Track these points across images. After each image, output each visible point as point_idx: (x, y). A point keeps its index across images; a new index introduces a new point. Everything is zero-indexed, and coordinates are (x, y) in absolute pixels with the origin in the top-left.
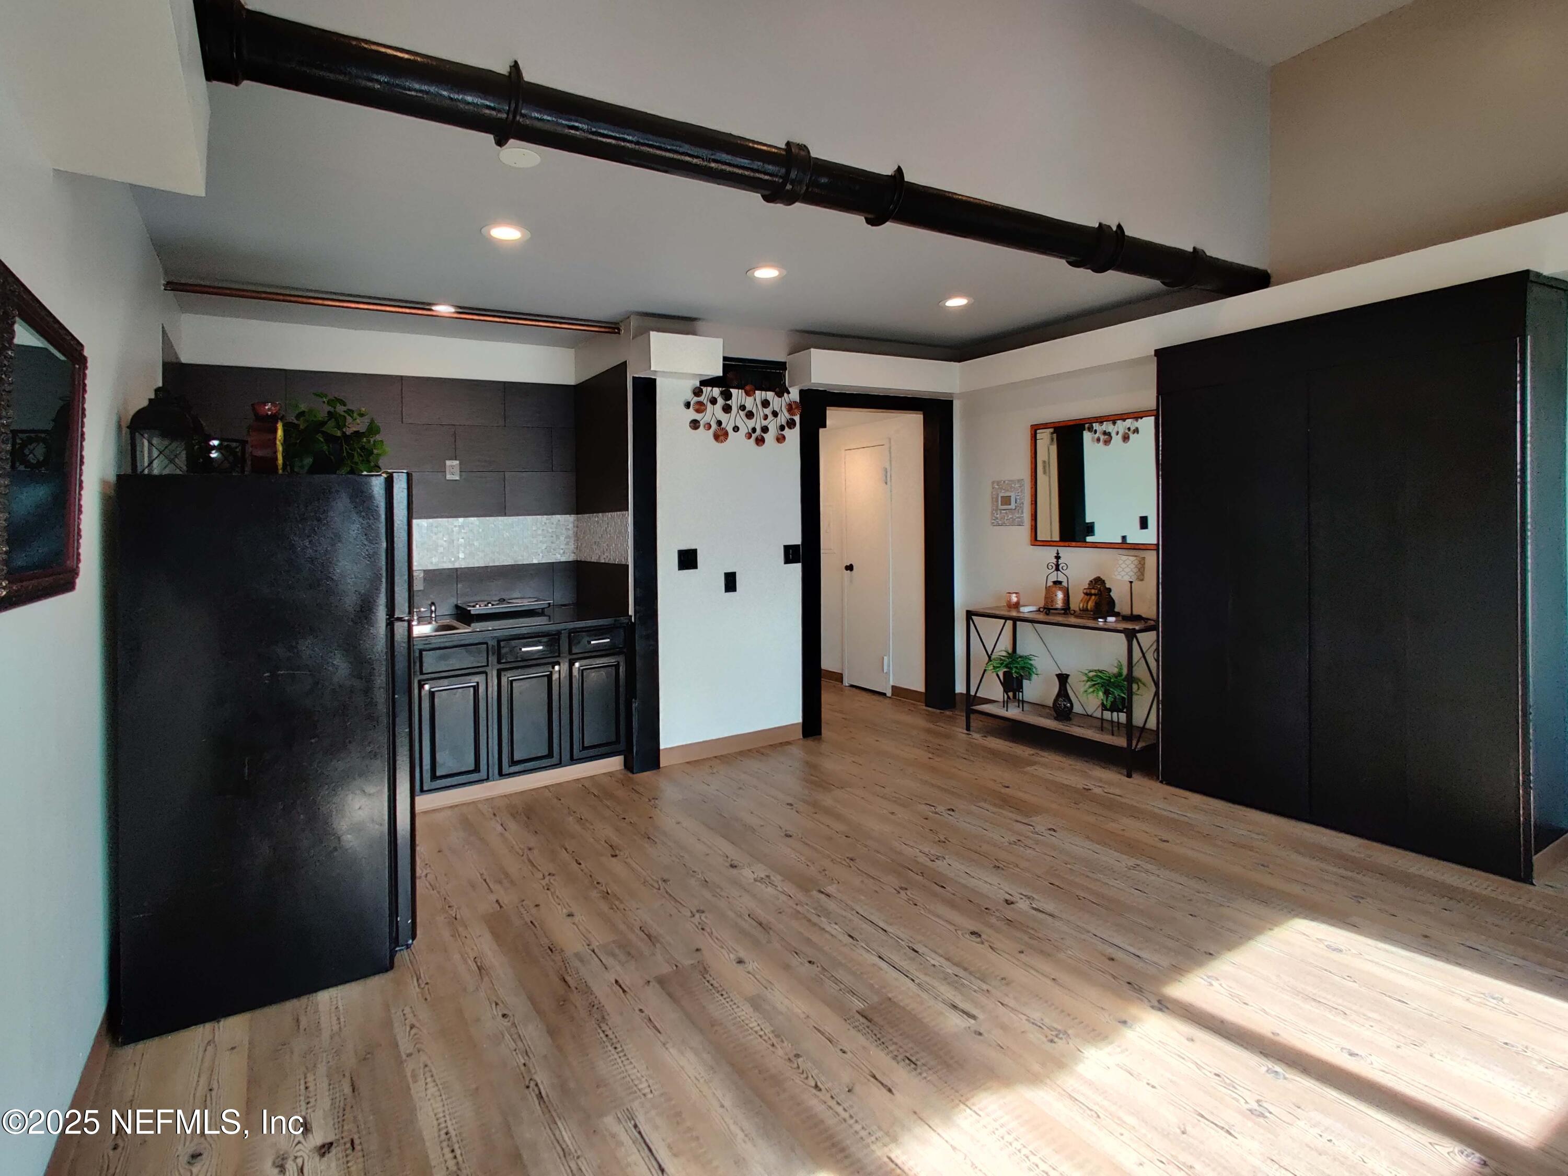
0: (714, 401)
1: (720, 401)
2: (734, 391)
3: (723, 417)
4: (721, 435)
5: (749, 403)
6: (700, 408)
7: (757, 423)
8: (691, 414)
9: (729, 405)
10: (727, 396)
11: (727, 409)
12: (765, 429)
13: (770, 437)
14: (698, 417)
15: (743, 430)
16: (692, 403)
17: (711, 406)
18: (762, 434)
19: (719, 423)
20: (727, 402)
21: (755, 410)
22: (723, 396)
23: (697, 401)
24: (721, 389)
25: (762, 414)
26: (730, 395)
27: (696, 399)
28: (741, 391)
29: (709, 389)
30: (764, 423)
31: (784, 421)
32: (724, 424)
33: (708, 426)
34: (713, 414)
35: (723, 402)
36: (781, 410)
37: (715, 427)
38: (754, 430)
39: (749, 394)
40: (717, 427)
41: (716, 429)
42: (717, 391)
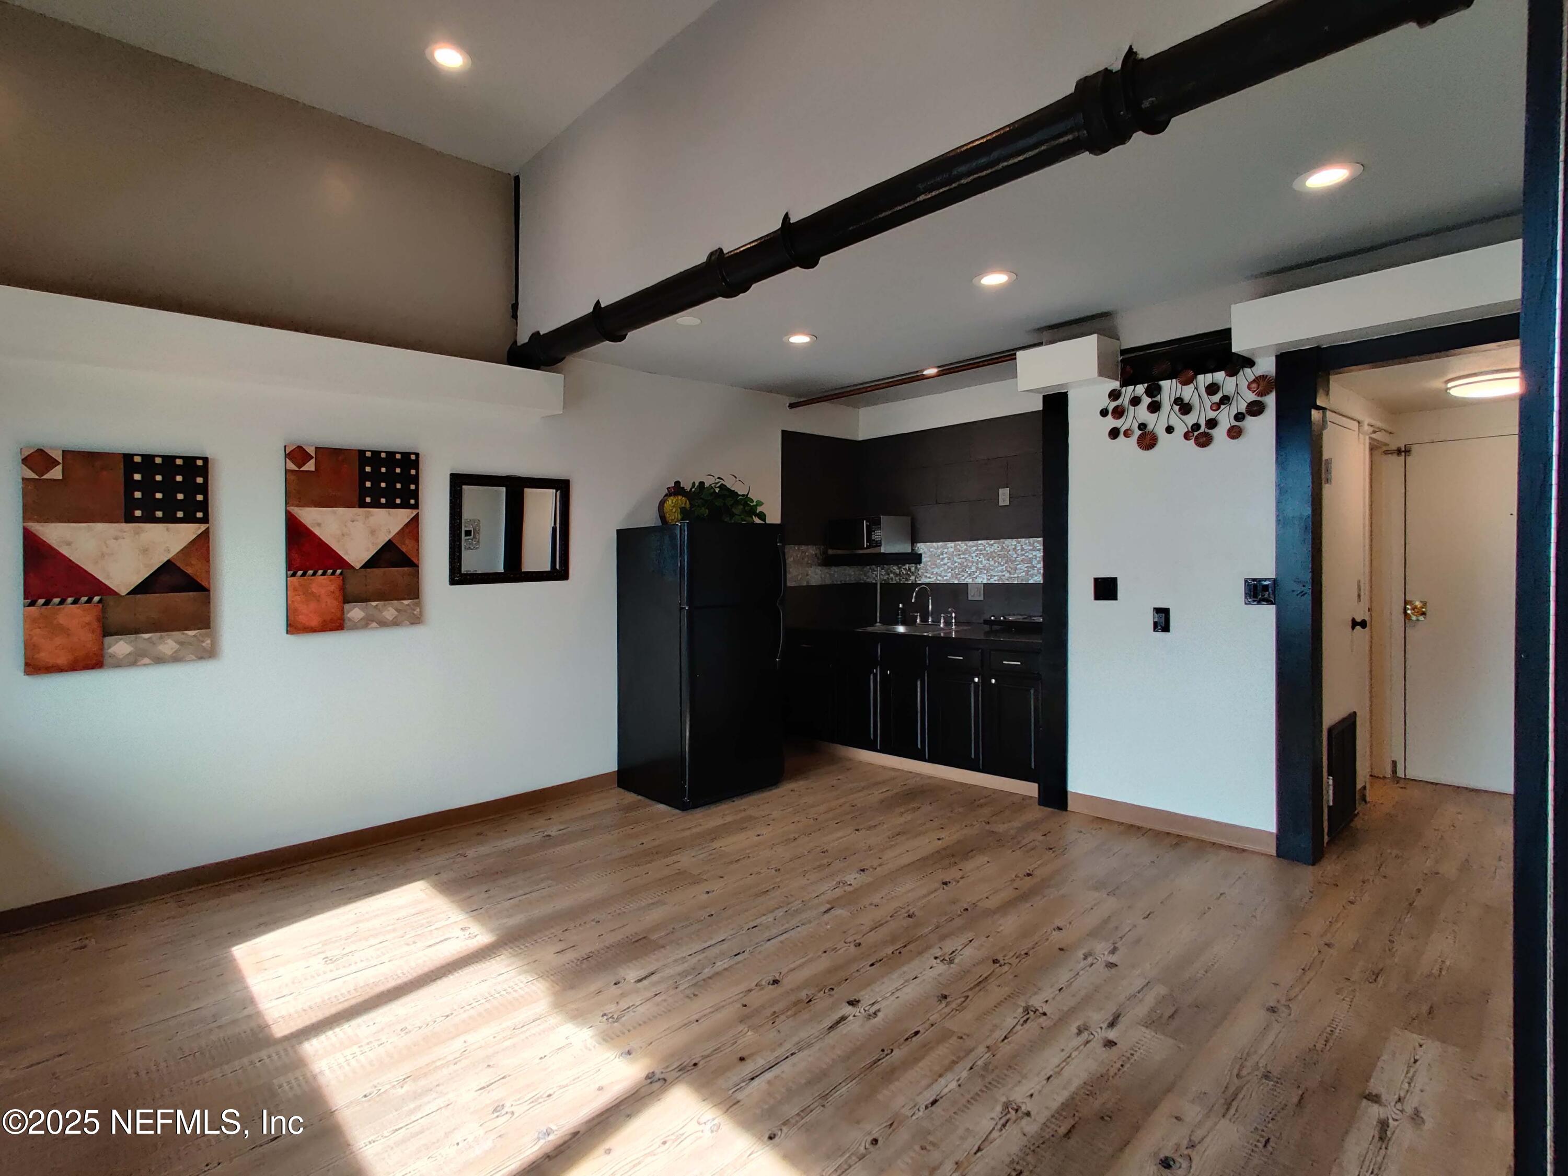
0: (1135, 401)
1: (1146, 401)
2: (1165, 384)
3: (1150, 419)
4: (1148, 441)
5: (1188, 392)
6: (1119, 413)
7: (1197, 416)
8: (1111, 422)
9: (1156, 402)
10: (1154, 390)
11: (1155, 408)
12: (1212, 423)
13: (1220, 433)
14: (1117, 423)
15: (1180, 429)
16: (1110, 409)
17: (1132, 408)
18: (1207, 430)
19: (1142, 426)
20: (1154, 399)
21: (1196, 402)
22: (1149, 393)
23: (1115, 405)
24: (1146, 385)
25: (1208, 404)
26: (1159, 389)
27: (1114, 404)
28: (1174, 380)
29: (1131, 388)
30: (1212, 415)
31: (1243, 407)
32: (1150, 427)
33: (1129, 432)
34: (1134, 417)
35: (1149, 400)
36: (1238, 393)
37: (1138, 433)
38: (1196, 426)
39: (1186, 383)
40: (1141, 432)
41: (1140, 435)
42: (1140, 389)
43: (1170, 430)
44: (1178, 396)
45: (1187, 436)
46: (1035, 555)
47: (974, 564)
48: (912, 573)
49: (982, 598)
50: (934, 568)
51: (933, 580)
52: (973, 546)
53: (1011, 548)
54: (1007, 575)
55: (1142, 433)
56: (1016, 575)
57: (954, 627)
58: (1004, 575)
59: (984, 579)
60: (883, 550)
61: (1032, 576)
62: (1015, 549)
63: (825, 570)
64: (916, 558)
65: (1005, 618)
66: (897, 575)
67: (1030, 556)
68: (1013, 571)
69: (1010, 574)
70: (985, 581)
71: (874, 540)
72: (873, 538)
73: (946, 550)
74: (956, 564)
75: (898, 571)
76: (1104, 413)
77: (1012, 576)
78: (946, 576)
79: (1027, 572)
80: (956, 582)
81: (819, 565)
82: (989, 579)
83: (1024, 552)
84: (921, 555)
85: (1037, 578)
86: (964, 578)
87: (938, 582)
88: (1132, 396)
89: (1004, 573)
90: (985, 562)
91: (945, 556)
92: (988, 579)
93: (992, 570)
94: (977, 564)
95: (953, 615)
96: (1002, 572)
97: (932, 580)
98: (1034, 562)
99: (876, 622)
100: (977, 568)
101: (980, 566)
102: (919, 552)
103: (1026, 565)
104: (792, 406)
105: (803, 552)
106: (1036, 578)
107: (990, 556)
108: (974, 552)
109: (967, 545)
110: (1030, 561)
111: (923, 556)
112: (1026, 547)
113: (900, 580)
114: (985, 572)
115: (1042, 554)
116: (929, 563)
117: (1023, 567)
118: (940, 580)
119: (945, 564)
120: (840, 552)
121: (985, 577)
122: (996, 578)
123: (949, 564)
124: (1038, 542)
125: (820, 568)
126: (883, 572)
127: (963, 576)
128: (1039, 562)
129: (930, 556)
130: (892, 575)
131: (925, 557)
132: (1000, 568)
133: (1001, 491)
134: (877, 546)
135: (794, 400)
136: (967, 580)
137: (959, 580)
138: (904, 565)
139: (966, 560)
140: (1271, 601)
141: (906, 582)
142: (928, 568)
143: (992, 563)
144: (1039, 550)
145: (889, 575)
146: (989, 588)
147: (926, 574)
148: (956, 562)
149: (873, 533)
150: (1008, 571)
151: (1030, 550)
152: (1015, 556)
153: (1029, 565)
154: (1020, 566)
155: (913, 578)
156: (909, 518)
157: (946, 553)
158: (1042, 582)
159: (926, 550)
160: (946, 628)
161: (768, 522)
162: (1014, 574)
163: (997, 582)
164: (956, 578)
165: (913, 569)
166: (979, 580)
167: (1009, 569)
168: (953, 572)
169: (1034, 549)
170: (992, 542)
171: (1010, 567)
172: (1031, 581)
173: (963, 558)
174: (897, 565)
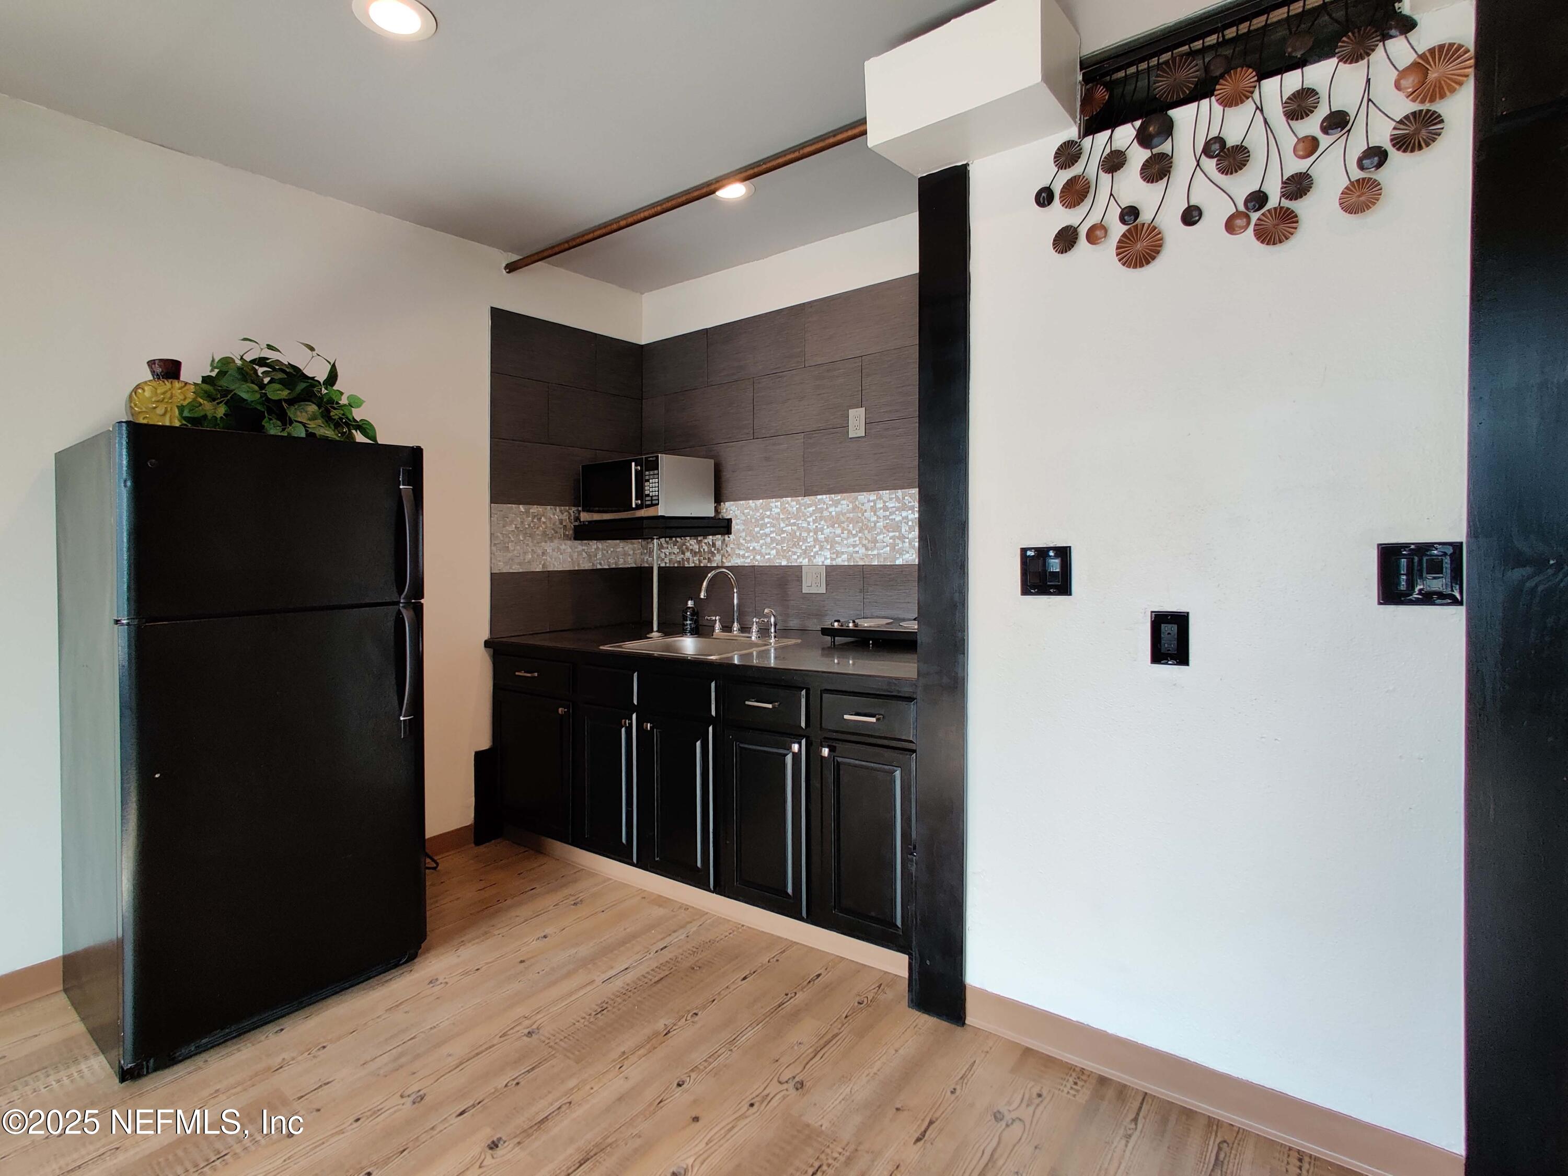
0: (1114, 162)
1: (1139, 156)
2: (1183, 114)
3: (1147, 197)
4: (1139, 248)
5: (1238, 123)
6: (1076, 192)
7: (1261, 174)
8: (1058, 216)
9: (1162, 156)
10: (1157, 132)
11: (1158, 168)
12: (1299, 186)
13: (1320, 204)
14: (1073, 216)
15: (1218, 210)
16: (1057, 189)
17: (1105, 178)
18: (1286, 203)
19: (1130, 214)
20: (1155, 151)
21: (1257, 143)
22: (1144, 139)
23: (1069, 177)
24: (1138, 123)
25: (1288, 141)
26: (1168, 129)
27: (1066, 175)
28: (1205, 103)
29: (1103, 136)
30: (1296, 166)
31: (1382, 135)
32: (1146, 216)
33: (1099, 233)
34: (1111, 194)
35: (1144, 154)
36: (1369, 100)
37: (1118, 229)
38: (1258, 199)
39: (1230, 102)
40: (1125, 228)
41: (1124, 235)
42: (1125, 134)
43: (1191, 216)
44: (1214, 133)
45: (1230, 226)
46: (907, 517)
47: (811, 534)
48: (718, 550)
49: (823, 590)
50: (751, 541)
51: (748, 560)
52: (810, 506)
53: (868, 506)
54: (862, 551)
55: (1128, 231)
56: (875, 552)
57: (772, 640)
58: (857, 552)
59: (826, 558)
60: (662, 510)
61: (901, 552)
62: (874, 510)
63: (579, 546)
64: (723, 527)
65: (856, 625)
66: (694, 553)
67: (898, 518)
68: (870, 545)
69: (867, 549)
70: (828, 562)
71: (648, 495)
72: (647, 492)
73: (768, 513)
74: (785, 535)
75: (696, 548)
76: (1044, 197)
77: (870, 552)
78: (769, 554)
79: (893, 547)
80: (784, 563)
81: (566, 537)
82: (835, 559)
83: (888, 513)
84: (730, 521)
85: (910, 556)
86: (795, 557)
87: (756, 563)
88: (1108, 151)
89: (857, 549)
90: (827, 531)
91: (766, 520)
92: (832, 559)
93: (839, 543)
94: (816, 533)
95: (772, 620)
96: (854, 546)
97: (747, 562)
98: (904, 528)
99: (652, 631)
100: (816, 540)
101: (821, 537)
102: (729, 517)
103: (891, 534)
104: (512, 268)
105: (534, 517)
106: (907, 555)
107: (834, 521)
108: (811, 515)
109: (800, 504)
110: (898, 528)
111: (734, 522)
112: (890, 505)
113: (700, 561)
114: (829, 547)
115: (917, 515)
116: (743, 534)
117: (887, 538)
118: (759, 561)
119: (767, 535)
120: (597, 517)
121: (828, 554)
122: (845, 557)
123: (773, 535)
124: (911, 496)
125: (569, 542)
126: (676, 550)
127: (795, 553)
128: (911, 529)
129: (745, 523)
130: (688, 554)
131: (737, 524)
132: (851, 540)
133: (852, 412)
134: (652, 505)
135: (515, 257)
136: (801, 560)
137: (788, 559)
138: (705, 536)
139: (799, 528)
140: (1453, 597)
141: (709, 565)
142: (742, 541)
143: (838, 531)
144: (912, 508)
145: (683, 553)
146: (832, 572)
147: (737, 552)
148: (783, 532)
149: (647, 484)
150: (864, 545)
151: (898, 509)
152: (874, 519)
153: (897, 534)
154: (881, 536)
155: (718, 558)
156: (712, 461)
157: (768, 517)
158: (917, 562)
159: (738, 513)
160: (760, 642)
161: (381, 440)
162: (872, 549)
163: (846, 564)
164: (784, 557)
165: (719, 543)
166: (819, 560)
167: (865, 542)
168: (779, 547)
169: (904, 508)
170: (839, 497)
171: (866, 538)
172: (899, 562)
173: (794, 524)
174: (695, 536)
